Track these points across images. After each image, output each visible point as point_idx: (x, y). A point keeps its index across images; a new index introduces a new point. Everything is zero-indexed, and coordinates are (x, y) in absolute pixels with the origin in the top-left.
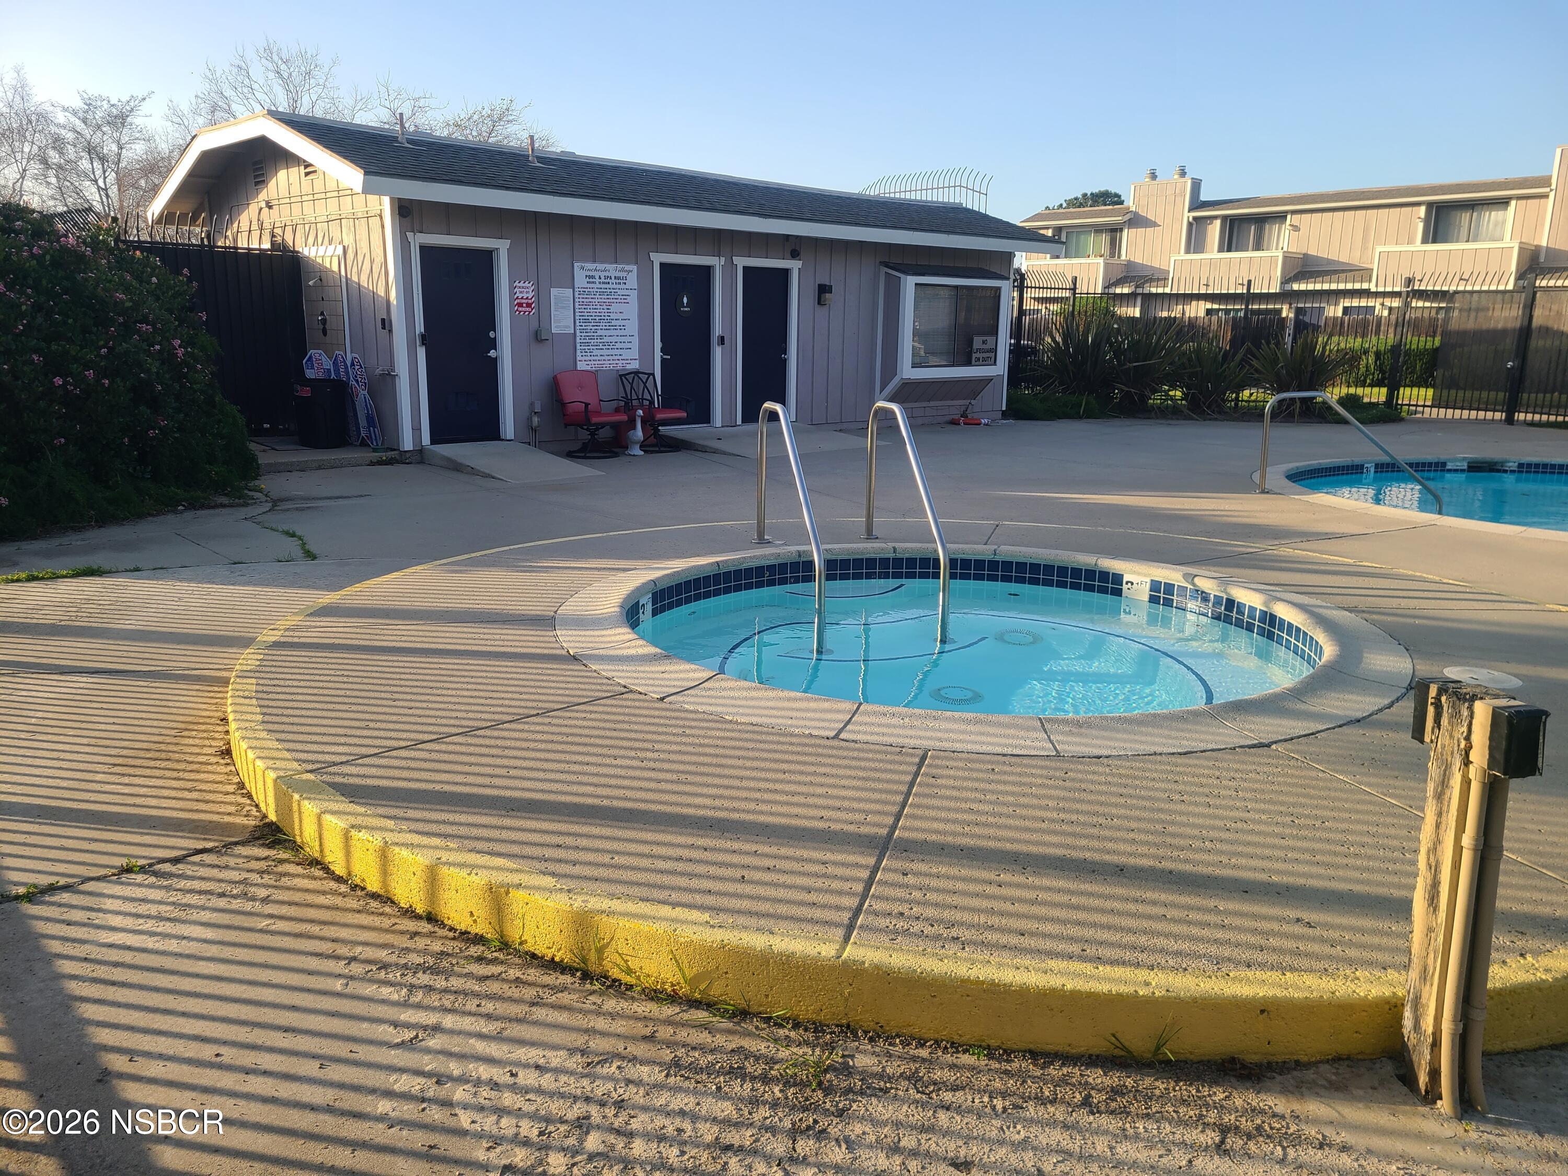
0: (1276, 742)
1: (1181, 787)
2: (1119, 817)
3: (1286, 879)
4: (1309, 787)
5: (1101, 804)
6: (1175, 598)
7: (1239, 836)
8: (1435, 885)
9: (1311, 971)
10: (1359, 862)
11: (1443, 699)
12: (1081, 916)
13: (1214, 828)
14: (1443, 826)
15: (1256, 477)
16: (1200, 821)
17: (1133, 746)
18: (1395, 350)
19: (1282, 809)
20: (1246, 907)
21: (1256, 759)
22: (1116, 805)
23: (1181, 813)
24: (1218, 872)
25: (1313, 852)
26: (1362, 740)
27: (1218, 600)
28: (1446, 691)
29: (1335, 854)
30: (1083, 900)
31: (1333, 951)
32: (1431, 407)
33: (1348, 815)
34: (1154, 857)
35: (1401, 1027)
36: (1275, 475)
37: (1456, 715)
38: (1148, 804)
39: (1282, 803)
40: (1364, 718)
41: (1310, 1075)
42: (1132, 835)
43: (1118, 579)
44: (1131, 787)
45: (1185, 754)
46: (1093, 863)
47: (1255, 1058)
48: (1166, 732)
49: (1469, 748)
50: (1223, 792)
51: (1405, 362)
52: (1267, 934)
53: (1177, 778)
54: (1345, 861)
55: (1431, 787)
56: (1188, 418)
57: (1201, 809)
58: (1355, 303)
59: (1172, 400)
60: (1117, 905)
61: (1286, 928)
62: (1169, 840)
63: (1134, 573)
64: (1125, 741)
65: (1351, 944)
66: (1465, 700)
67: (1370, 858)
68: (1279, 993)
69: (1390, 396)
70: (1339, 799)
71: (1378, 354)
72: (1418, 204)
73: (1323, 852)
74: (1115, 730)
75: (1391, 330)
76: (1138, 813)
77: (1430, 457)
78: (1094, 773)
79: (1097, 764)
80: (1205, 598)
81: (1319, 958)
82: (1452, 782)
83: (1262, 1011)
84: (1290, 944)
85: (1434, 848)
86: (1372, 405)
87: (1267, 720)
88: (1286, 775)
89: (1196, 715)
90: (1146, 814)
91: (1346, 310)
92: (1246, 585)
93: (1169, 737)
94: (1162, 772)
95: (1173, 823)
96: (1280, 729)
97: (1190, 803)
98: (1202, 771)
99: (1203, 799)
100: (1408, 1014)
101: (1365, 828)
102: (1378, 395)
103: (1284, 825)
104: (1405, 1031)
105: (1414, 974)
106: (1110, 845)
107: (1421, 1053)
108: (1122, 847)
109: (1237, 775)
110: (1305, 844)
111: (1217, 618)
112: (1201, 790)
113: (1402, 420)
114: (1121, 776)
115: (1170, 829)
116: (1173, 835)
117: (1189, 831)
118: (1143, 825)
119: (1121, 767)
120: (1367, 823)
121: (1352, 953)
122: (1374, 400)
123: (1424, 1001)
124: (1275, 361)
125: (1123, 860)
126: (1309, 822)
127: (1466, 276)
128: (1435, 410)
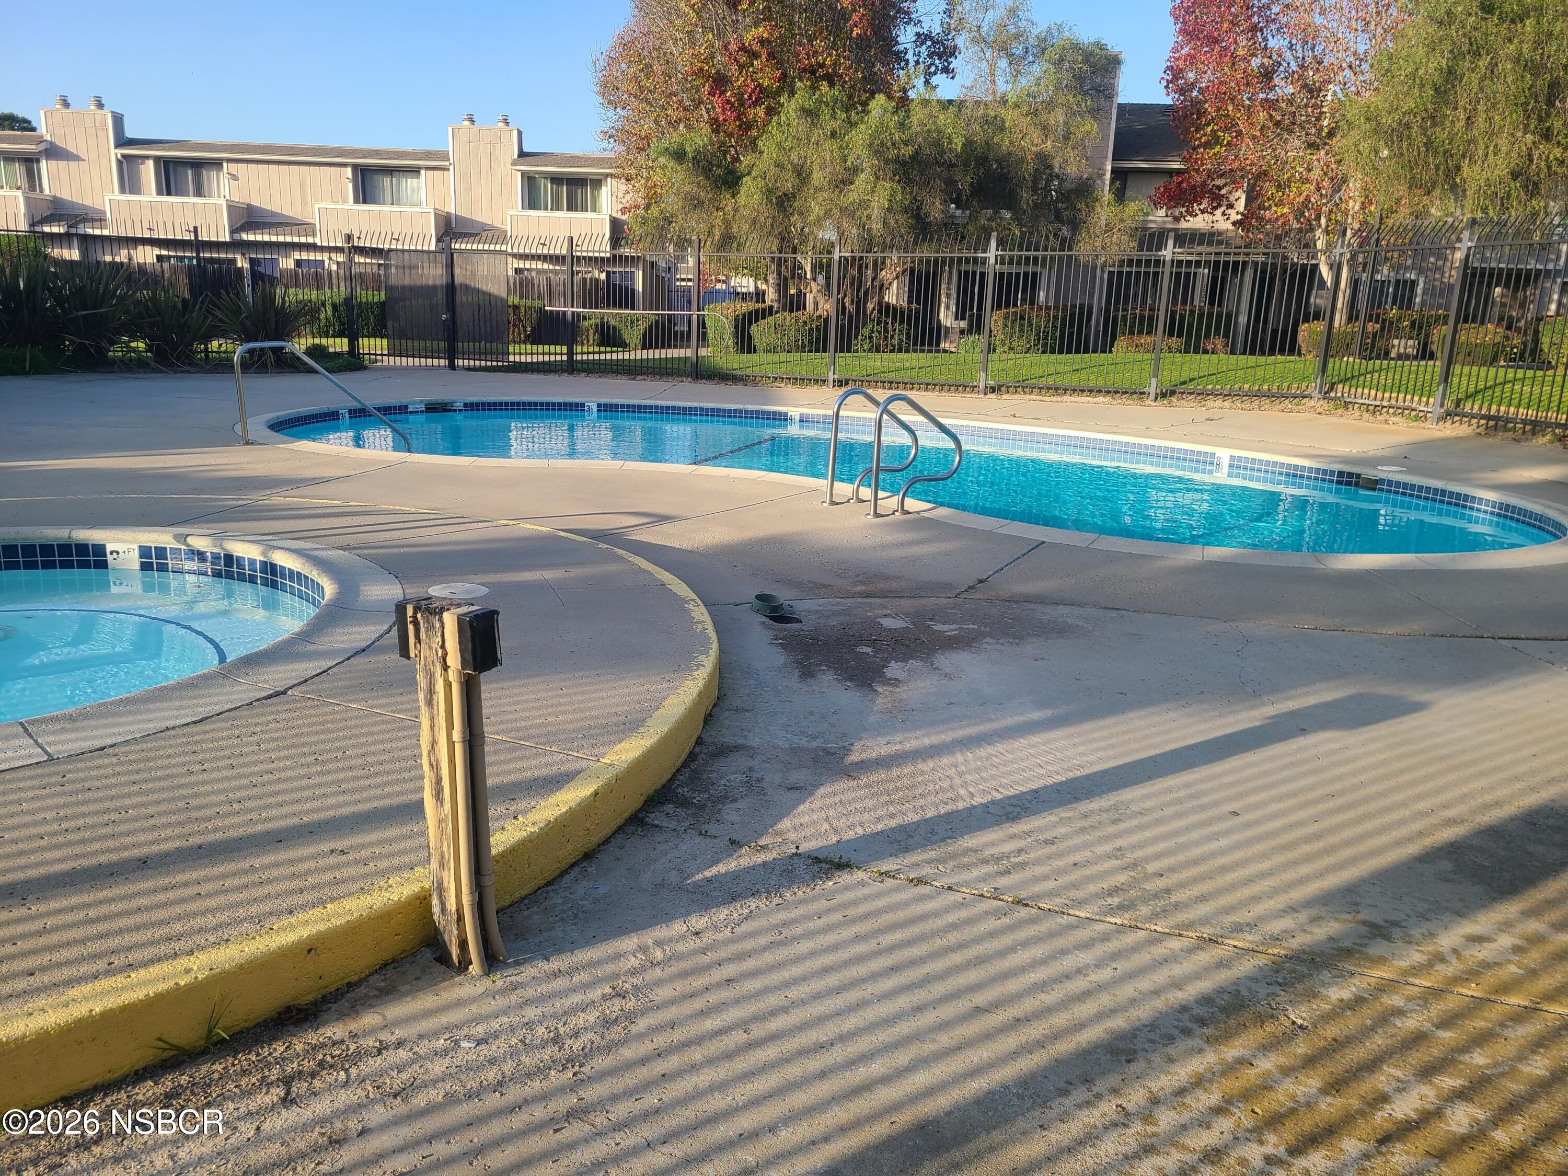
0: (291, 688)
1: (200, 756)
2: (134, 807)
3: (316, 817)
4: (327, 722)
5: (112, 798)
6: (169, 561)
7: (268, 788)
8: (438, 781)
9: (350, 894)
10: (379, 780)
11: (419, 616)
12: (102, 927)
13: (240, 788)
14: (436, 728)
15: (238, 428)
16: (226, 785)
17: (140, 726)
18: (348, 301)
19: (305, 750)
20: (282, 856)
21: (274, 709)
22: (129, 795)
23: (204, 783)
24: (250, 830)
25: (338, 782)
26: (368, 667)
27: (216, 557)
28: (420, 608)
29: (358, 778)
30: (103, 910)
31: (366, 869)
32: (389, 355)
33: (365, 740)
34: (179, 837)
35: (432, 914)
36: (257, 425)
37: (430, 628)
38: (165, 784)
39: (304, 745)
40: (368, 646)
41: (362, 990)
42: (152, 822)
43: (100, 550)
44: (145, 771)
45: (201, 721)
46: (110, 865)
47: (310, 998)
48: (177, 703)
49: (445, 654)
50: (245, 750)
51: (360, 315)
52: (304, 875)
53: (195, 748)
54: (368, 782)
55: (422, 696)
56: (156, 371)
57: (224, 773)
58: (304, 256)
59: (134, 352)
60: (143, 901)
61: (322, 862)
62: (194, 814)
63: (118, 541)
64: (131, 723)
65: (382, 856)
66: (436, 614)
67: (388, 773)
68: (322, 927)
69: (352, 345)
70: (356, 727)
71: (335, 307)
72: (344, 165)
73: (347, 780)
74: (116, 714)
75: (342, 284)
76: (155, 796)
77: (394, 402)
78: (99, 767)
79: (101, 757)
80: (201, 556)
81: (354, 879)
82: (437, 688)
83: (309, 951)
84: (327, 877)
85: (432, 751)
86: (337, 355)
87: (280, 668)
88: (306, 717)
89: (206, 680)
90: (164, 795)
91: (298, 263)
92: (242, 537)
93: (181, 707)
94: (177, 746)
95: (196, 796)
96: (294, 674)
97: (213, 770)
98: (220, 734)
99: (225, 763)
100: (435, 901)
101: (381, 747)
102: (340, 345)
103: (308, 765)
104: (436, 918)
105: (434, 865)
106: (127, 840)
107: (451, 931)
108: (142, 837)
109: (258, 729)
110: (330, 778)
111: (217, 574)
112: (222, 754)
113: (366, 368)
114: (130, 762)
115: (194, 802)
116: (198, 808)
117: (214, 799)
118: (163, 807)
119: (130, 752)
120: (382, 742)
121: (384, 864)
122: (338, 350)
123: (445, 885)
124: (238, 311)
125: (145, 850)
126: (332, 755)
127: (395, 236)
128: (391, 358)
